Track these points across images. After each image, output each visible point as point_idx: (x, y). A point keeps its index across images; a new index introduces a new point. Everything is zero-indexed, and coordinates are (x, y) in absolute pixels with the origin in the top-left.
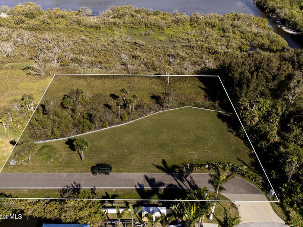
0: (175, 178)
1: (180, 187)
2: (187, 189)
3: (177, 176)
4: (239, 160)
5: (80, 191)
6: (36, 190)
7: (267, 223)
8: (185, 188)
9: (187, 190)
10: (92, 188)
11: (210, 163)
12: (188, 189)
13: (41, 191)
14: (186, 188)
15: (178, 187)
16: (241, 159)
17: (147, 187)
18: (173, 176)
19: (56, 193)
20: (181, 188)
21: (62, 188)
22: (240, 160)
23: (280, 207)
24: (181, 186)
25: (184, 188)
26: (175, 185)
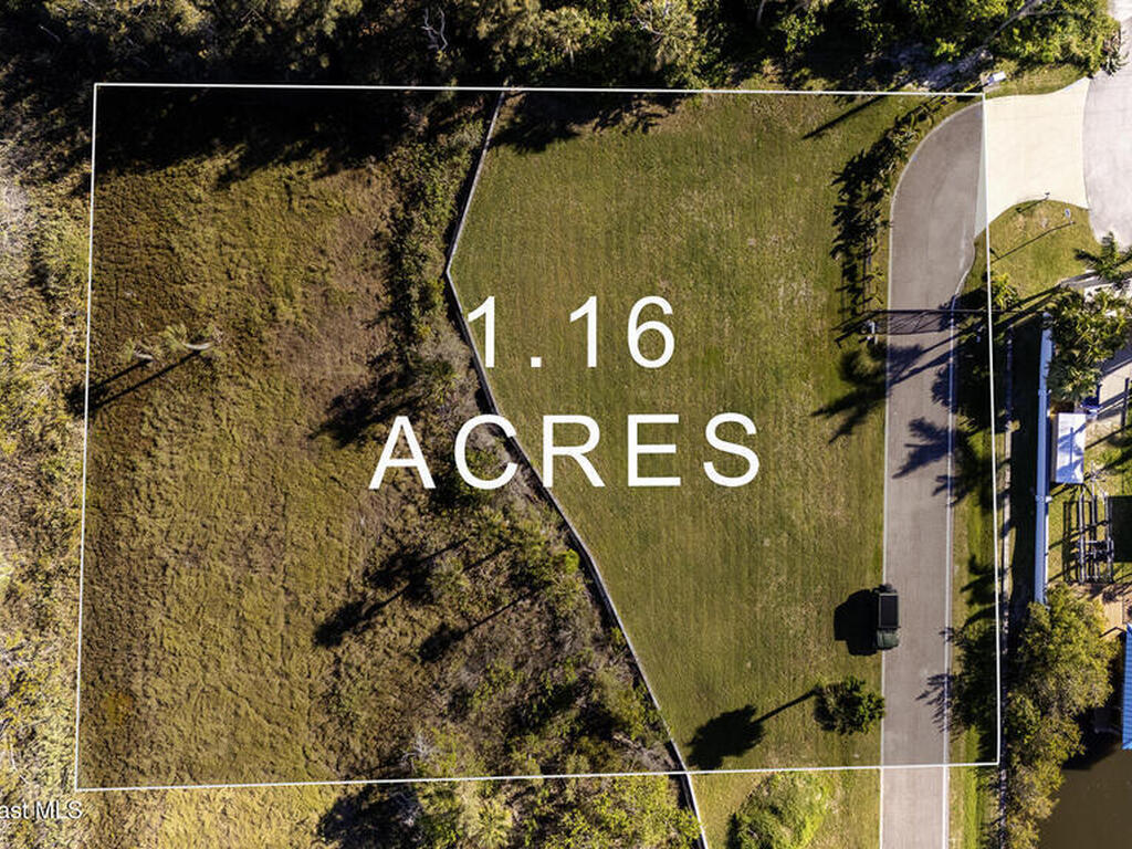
0: (905, 373)
1: (947, 359)
2: (956, 340)
3: (897, 365)
4: (817, 134)
5: (957, 674)
6: (953, 808)
7: (1087, 129)
8: (952, 345)
9: (960, 341)
10: (949, 640)
11: (835, 241)
12: (955, 337)
13: (954, 792)
14: (952, 342)
15: (948, 369)
16: (815, 128)
17: (946, 466)
18: (897, 380)
19: (963, 745)
20: (951, 359)
21: (945, 732)
22: (819, 130)
23: (1031, 69)
24: (942, 356)
25: (952, 348)
26: (935, 377)
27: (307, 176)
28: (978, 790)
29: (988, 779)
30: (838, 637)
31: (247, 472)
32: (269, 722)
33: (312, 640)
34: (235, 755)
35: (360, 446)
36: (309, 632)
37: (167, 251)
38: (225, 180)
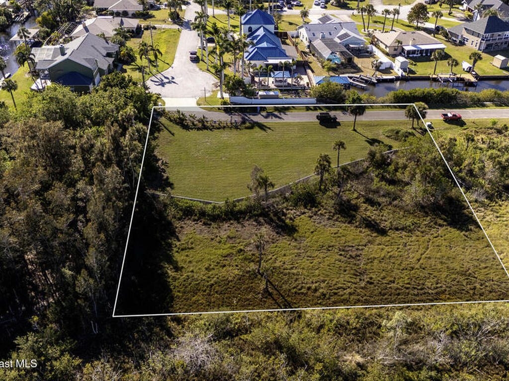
27: (178, 243)
30: (336, 128)
31: (316, 258)
32: (428, 248)
33: (385, 237)
34: (448, 258)
35: (296, 226)
36: (382, 238)
37: (213, 287)
38: (177, 269)
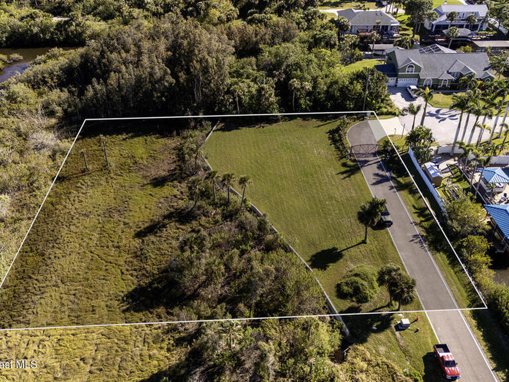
1: (379, 162)
3: (362, 163)
9: (382, 159)
14: (379, 159)
18: (363, 166)
28: (455, 273)
29: (457, 268)
